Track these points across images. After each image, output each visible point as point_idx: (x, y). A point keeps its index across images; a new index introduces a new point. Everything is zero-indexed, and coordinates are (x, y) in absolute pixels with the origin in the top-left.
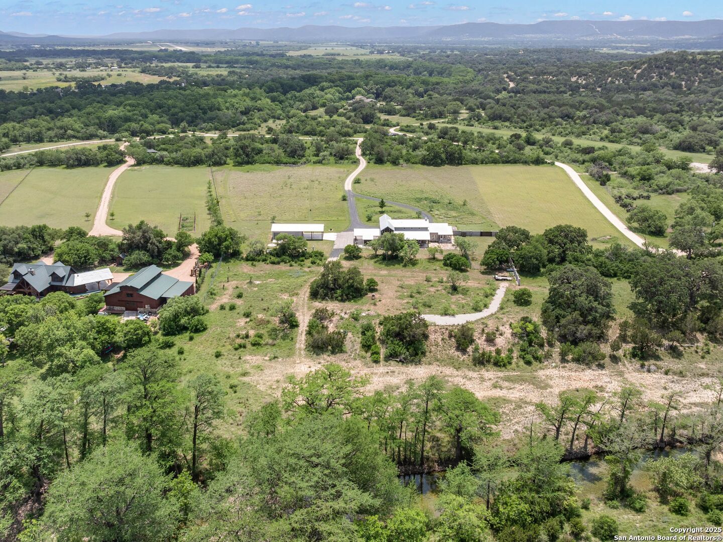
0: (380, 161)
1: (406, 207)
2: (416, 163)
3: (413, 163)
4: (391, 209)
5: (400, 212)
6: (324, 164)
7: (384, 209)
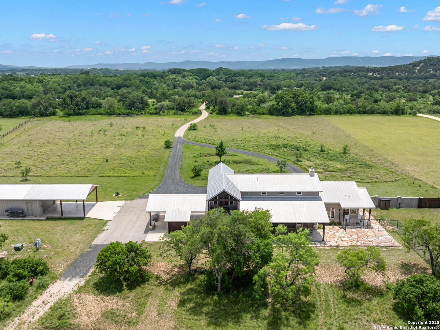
0: (223, 111)
1: (257, 156)
2: (264, 114)
3: (260, 114)
4: (235, 158)
5: (249, 162)
6: (161, 115)
7: (223, 158)
